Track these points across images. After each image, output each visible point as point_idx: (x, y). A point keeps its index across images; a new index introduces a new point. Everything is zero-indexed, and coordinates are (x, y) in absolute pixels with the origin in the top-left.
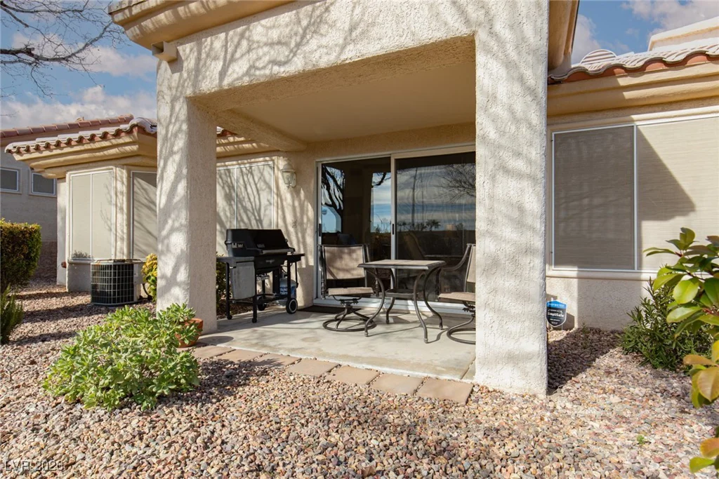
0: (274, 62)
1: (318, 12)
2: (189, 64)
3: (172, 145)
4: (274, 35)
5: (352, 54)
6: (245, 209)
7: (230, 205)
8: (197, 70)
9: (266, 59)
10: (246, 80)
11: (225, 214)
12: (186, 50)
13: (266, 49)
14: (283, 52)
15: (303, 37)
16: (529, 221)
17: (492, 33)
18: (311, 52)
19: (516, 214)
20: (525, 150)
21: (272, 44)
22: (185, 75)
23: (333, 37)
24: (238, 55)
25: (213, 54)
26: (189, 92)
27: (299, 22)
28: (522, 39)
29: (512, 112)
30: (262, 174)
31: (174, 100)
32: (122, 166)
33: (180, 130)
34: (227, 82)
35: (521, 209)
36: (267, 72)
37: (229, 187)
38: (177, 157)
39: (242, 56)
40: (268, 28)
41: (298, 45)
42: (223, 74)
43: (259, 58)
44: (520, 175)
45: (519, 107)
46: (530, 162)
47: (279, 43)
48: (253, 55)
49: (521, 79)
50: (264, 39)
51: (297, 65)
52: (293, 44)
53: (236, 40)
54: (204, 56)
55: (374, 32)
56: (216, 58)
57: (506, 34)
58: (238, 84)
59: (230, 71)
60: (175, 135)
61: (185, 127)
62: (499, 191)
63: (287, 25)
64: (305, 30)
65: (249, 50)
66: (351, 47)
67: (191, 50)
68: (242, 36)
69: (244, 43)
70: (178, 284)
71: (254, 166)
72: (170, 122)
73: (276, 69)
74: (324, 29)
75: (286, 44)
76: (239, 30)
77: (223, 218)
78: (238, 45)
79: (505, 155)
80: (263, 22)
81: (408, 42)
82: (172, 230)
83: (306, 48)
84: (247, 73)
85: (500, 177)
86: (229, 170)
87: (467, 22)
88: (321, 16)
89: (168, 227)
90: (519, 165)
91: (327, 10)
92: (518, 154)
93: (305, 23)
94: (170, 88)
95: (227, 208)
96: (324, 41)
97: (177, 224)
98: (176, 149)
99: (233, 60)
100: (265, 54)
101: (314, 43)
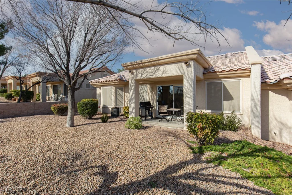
0: (150, 75)
1: (158, 68)
2: (135, 74)
3: (132, 88)
4: (150, 71)
5: (163, 76)
8: (136, 75)
9: (149, 75)
10: (145, 78)
12: (134, 71)
13: (149, 73)
14: (152, 74)
15: (155, 72)
16: (190, 105)
17: (185, 75)
18: (157, 74)
19: (188, 103)
20: (190, 94)
21: (150, 72)
22: (134, 76)
23: (161, 72)
24: (144, 73)
25: (139, 73)
26: (135, 79)
27: (155, 69)
28: (189, 77)
29: (188, 88)
30: (144, 88)
31: (132, 80)
32: (114, 86)
33: (133, 85)
34: (142, 78)
35: (189, 103)
36: (149, 77)
38: (133, 90)
39: (145, 74)
40: (149, 69)
41: (155, 73)
42: (141, 76)
43: (148, 74)
44: (189, 97)
45: (189, 87)
46: (190, 96)
47: (151, 72)
48: (147, 74)
49: (189, 83)
50: (149, 71)
51: (154, 76)
52: (154, 73)
53: (144, 71)
54: (138, 73)
55: (167, 73)
56: (140, 73)
57: (187, 76)
58: (144, 78)
59: (143, 76)
60: (132, 86)
61: (134, 85)
62: (186, 100)
63: (152, 69)
64: (156, 70)
65: (146, 73)
66: (163, 74)
67: (135, 71)
68: (145, 70)
69: (145, 72)
70: (133, 113)
71: (143, 86)
72: (131, 84)
73: (151, 76)
74: (159, 71)
75: (152, 73)
76: (144, 69)
78: (144, 72)
79: (187, 94)
80: (149, 68)
81: (172, 75)
82: (132, 103)
83: (156, 74)
84: (146, 77)
85: (186, 98)
87: (182, 73)
88: (158, 69)
89: (131, 103)
90: (189, 96)
91: (159, 68)
92: (189, 94)
93: (156, 69)
94: (131, 78)
96: (159, 73)
97: (132, 102)
98: (132, 89)
99: (143, 74)
100: (149, 74)
101: (157, 73)
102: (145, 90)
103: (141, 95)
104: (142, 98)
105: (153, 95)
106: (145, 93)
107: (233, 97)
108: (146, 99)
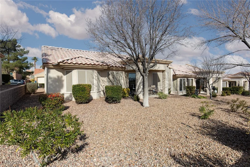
6: (117, 80)
7: (114, 79)
11: (113, 81)
32: (96, 70)
37: (113, 75)
71: (119, 72)
77: (112, 81)
86: (113, 73)
87: (165, 69)
95: (113, 80)
102: (121, 75)
103: (118, 79)
104: (118, 81)
105: (127, 79)
106: (121, 78)
107: (160, 80)
108: (122, 82)
